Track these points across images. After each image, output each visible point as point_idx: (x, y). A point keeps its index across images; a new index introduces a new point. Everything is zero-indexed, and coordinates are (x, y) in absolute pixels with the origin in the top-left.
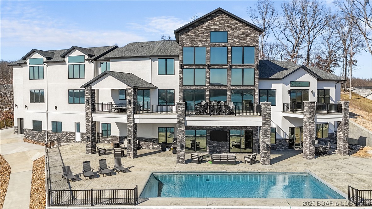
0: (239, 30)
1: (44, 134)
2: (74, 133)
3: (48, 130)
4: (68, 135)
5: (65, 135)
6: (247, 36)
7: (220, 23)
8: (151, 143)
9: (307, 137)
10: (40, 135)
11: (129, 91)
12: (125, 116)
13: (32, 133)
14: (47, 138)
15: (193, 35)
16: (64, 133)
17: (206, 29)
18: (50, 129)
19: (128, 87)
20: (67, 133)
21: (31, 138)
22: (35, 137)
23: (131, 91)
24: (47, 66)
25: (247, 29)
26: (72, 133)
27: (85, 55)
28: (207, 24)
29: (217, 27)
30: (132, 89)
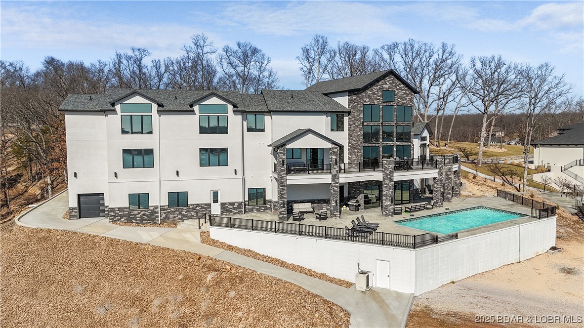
0: (402, 90)
1: (153, 212)
2: (209, 205)
3: (162, 204)
4: (198, 208)
5: (194, 209)
6: (407, 96)
7: (390, 83)
8: (325, 204)
9: (448, 184)
10: (144, 214)
11: (334, 150)
12: (330, 176)
13: (127, 213)
14: (161, 216)
15: (371, 93)
16: (191, 207)
17: (380, 88)
18: (165, 202)
19: (334, 146)
20: (198, 205)
21: (125, 220)
22: (135, 218)
23: (337, 150)
24: (160, 116)
25: (407, 90)
26: (206, 205)
27: (228, 105)
28: (380, 83)
29: (387, 87)
30: (338, 148)
